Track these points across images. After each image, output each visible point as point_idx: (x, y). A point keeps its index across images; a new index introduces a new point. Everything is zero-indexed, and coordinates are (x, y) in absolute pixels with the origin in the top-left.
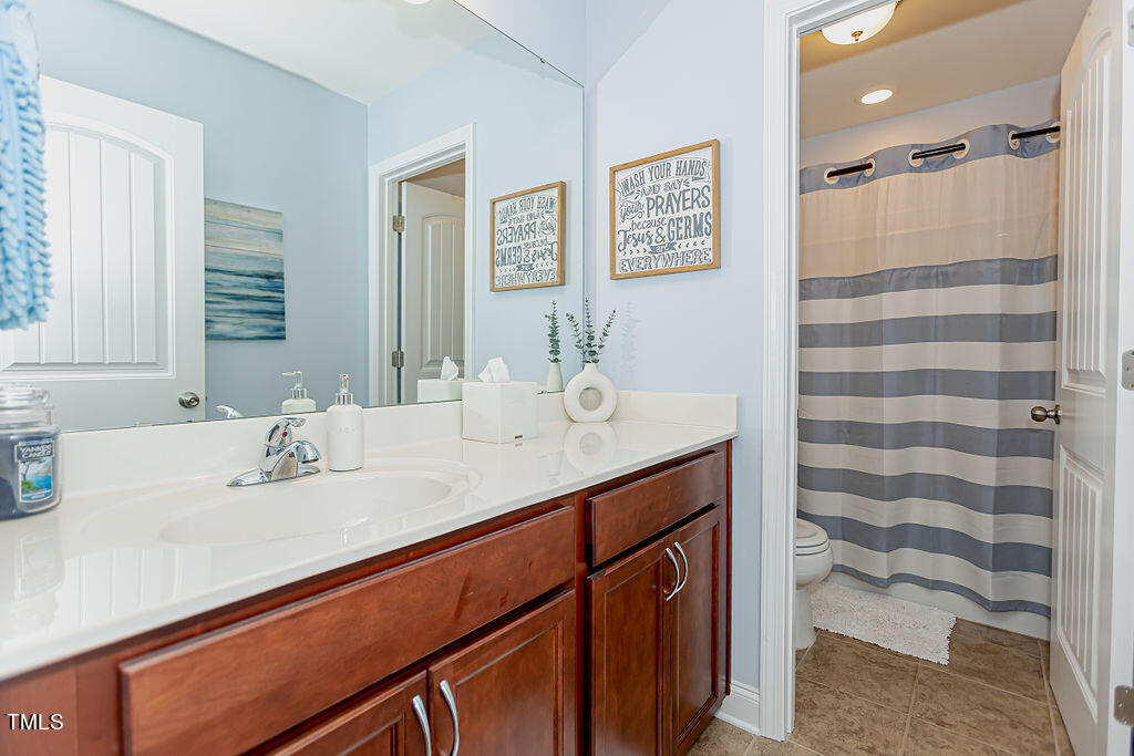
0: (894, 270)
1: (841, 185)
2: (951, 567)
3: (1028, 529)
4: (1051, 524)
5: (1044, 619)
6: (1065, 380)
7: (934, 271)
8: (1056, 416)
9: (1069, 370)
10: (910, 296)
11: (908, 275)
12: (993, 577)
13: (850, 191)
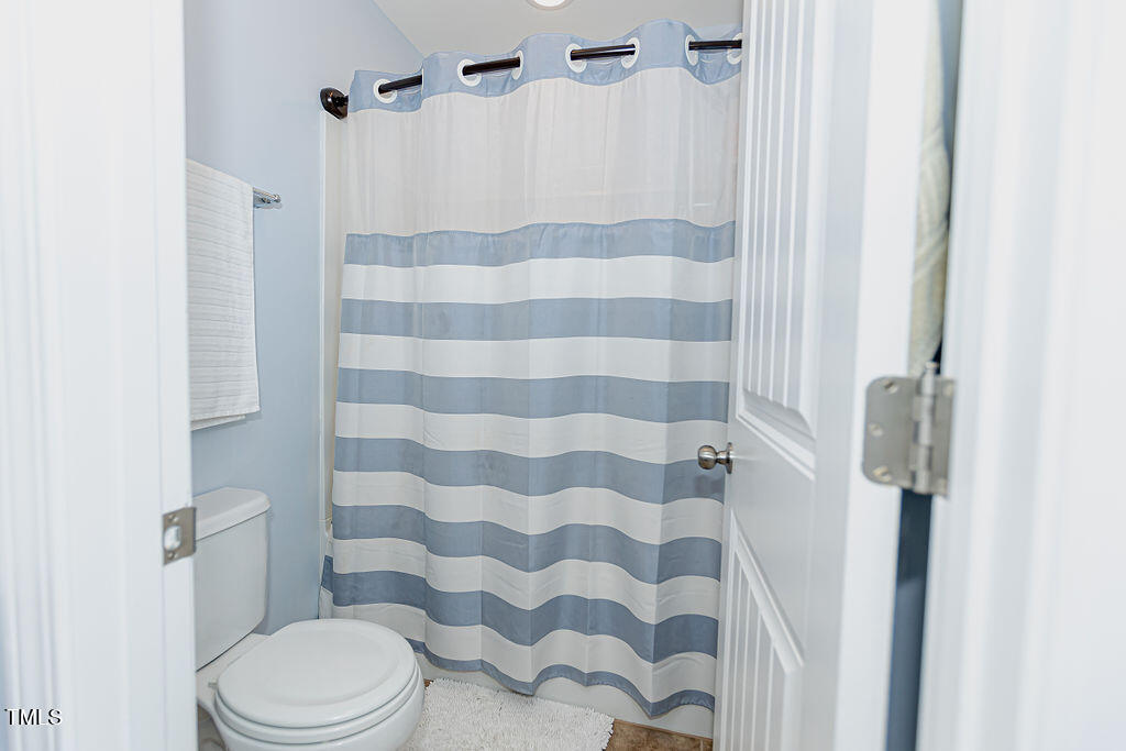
0: (547, 224)
1: (482, 90)
2: (608, 652)
3: (693, 595)
4: (718, 588)
5: (708, 712)
6: (740, 407)
7: (597, 233)
8: (728, 461)
9: (745, 390)
10: (567, 265)
11: (565, 235)
12: (655, 669)
13: (495, 101)
